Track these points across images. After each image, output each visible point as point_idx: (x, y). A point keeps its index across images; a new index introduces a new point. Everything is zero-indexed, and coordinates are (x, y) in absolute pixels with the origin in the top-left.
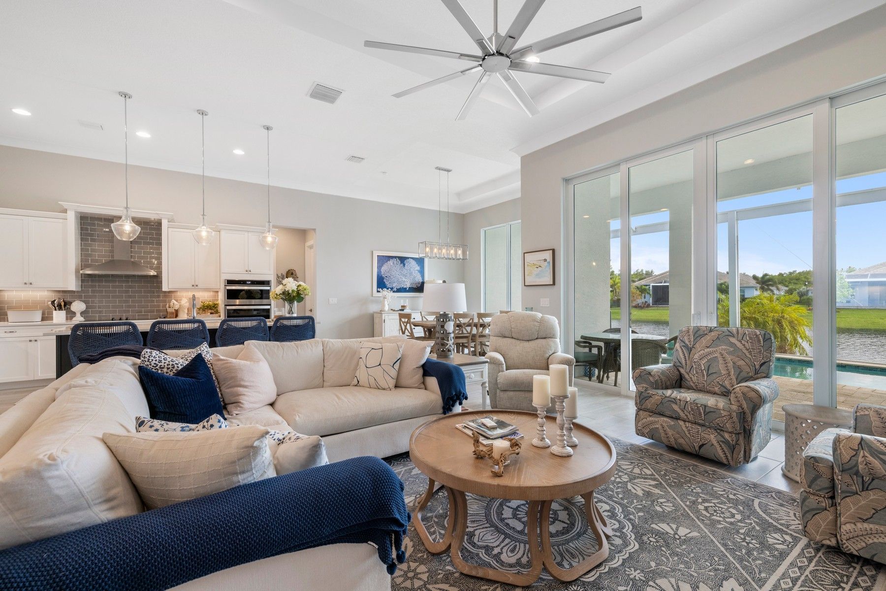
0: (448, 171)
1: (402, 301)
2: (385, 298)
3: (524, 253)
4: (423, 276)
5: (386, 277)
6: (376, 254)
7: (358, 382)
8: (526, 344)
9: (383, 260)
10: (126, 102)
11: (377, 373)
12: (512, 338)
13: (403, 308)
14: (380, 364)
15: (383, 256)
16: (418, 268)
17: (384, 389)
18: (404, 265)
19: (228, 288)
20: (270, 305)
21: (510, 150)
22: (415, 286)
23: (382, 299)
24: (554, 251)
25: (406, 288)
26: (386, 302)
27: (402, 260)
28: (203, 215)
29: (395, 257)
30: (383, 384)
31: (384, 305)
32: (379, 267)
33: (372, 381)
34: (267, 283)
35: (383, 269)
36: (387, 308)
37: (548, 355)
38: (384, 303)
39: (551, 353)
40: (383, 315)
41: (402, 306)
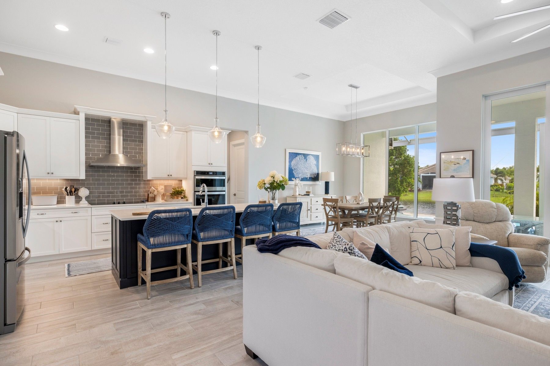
0: (356, 87)
1: (306, 188)
2: (296, 185)
3: (441, 153)
4: (318, 169)
5: (295, 169)
6: (288, 151)
7: (421, 262)
8: (488, 226)
9: (293, 155)
10: (165, 21)
11: (441, 254)
12: (474, 221)
13: (308, 194)
14: (441, 247)
15: (293, 153)
16: (315, 162)
17: (447, 268)
18: (306, 160)
19: (197, 177)
20: (225, 191)
21: (428, 72)
22: (313, 177)
23: (293, 186)
24: (473, 151)
25: (307, 178)
26: (297, 189)
27: (305, 156)
28: (216, 118)
29: (301, 154)
30: (446, 263)
31: (296, 192)
32: (290, 162)
33: (436, 261)
34: (223, 174)
35: (293, 162)
36: (297, 194)
37: (507, 235)
38: (296, 190)
39: (509, 233)
40: (297, 199)
41: (307, 192)
